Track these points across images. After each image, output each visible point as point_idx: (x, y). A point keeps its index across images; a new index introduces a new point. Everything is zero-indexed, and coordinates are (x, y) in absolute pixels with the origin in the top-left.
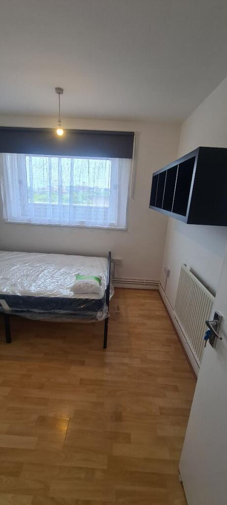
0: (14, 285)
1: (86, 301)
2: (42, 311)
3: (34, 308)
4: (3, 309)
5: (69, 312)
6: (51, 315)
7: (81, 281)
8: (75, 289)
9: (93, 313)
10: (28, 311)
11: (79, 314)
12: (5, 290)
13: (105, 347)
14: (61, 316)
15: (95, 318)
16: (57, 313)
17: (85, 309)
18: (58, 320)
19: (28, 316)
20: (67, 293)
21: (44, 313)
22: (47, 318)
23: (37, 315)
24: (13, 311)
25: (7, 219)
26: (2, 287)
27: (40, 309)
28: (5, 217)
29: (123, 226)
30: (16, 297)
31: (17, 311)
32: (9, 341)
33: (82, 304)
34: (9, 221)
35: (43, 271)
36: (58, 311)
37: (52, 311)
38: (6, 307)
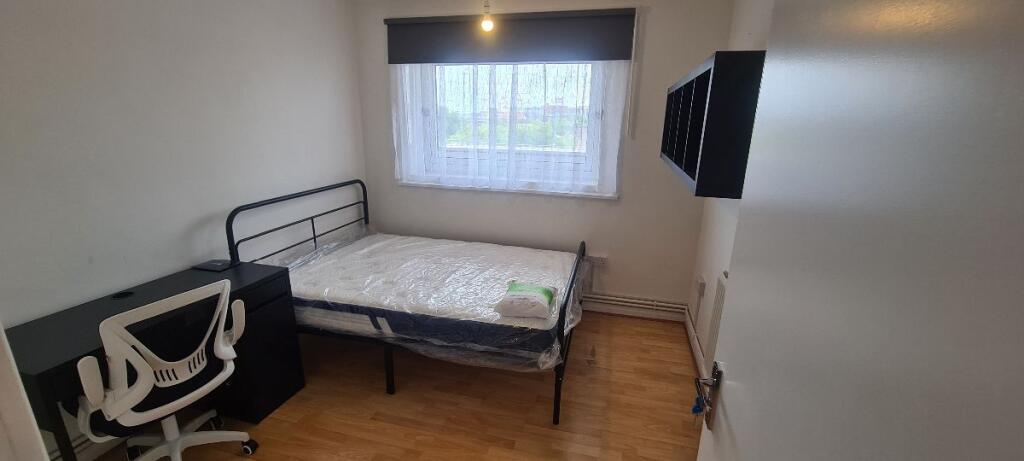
0: (403, 295)
1: (522, 331)
2: (445, 344)
3: (432, 336)
4: (382, 333)
5: (492, 349)
6: (460, 353)
7: (517, 293)
8: (504, 308)
9: (533, 355)
10: (422, 342)
11: (507, 355)
12: (386, 303)
13: (556, 421)
14: (476, 356)
15: (535, 364)
16: (470, 350)
17: (523, 346)
18: (471, 362)
19: (421, 349)
20: (488, 314)
21: (447, 347)
22: (453, 357)
23: (435, 348)
24: (398, 339)
25: (401, 179)
26: (383, 298)
27: (441, 339)
28: (397, 174)
29: (610, 191)
30: (404, 315)
31: (405, 340)
32: (391, 390)
33: (513, 336)
34: (404, 181)
35: (454, 272)
36: (470, 345)
37: (461, 344)
38: (387, 330)
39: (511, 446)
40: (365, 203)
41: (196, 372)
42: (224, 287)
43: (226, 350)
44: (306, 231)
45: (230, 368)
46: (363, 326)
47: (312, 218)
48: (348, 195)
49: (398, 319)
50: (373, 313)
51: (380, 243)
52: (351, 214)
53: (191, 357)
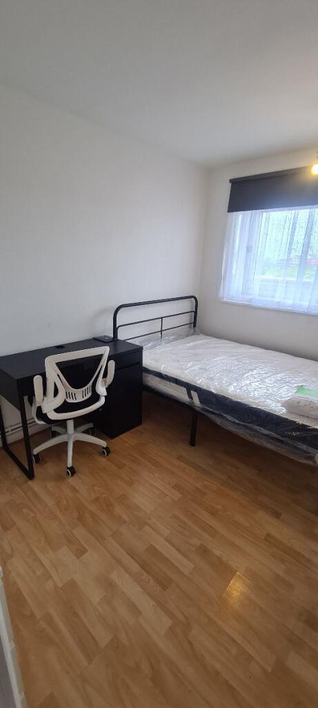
0: (212, 379)
1: (304, 428)
2: (237, 421)
3: (227, 413)
4: (193, 403)
5: (273, 434)
6: (247, 431)
7: (302, 396)
8: (289, 405)
9: (310, 449)
10: (219, 415)
11: (287, 444)
12: (199, 382)
14: (260, 437)
15: (312, 458)
16: (255, 431)
17: (303, 440)
18: (256, 441)
19: (218, 421)
20: (277, 408)
21: (238, 424)
22: (241, 432)
23: (229, 422)
24: (203, 409)
25: (223, 298)
26: (197, 378)
27: (234, 417)
28: (221, 294)
30: (210, 393)
31: (207, 411)
32: (193, 443)
33: (294, 430)
34: (225, 300)
35: (252, 370)
36: (257, 428)
37: (249, 425)
38: (197, 401)
39: (277, 515)
40: (196, 312)
41: (85, 398)
42: (105, 351)
43: (102, 390)
44: (156, 326)
45: (102, 401)
46: (181, 394)
47: (162, 318)
48: (186, 306)
49: (205, 395)
50: (189, 387)
51: (201, 341)
52: (186, 319)
53: (84, 388)
